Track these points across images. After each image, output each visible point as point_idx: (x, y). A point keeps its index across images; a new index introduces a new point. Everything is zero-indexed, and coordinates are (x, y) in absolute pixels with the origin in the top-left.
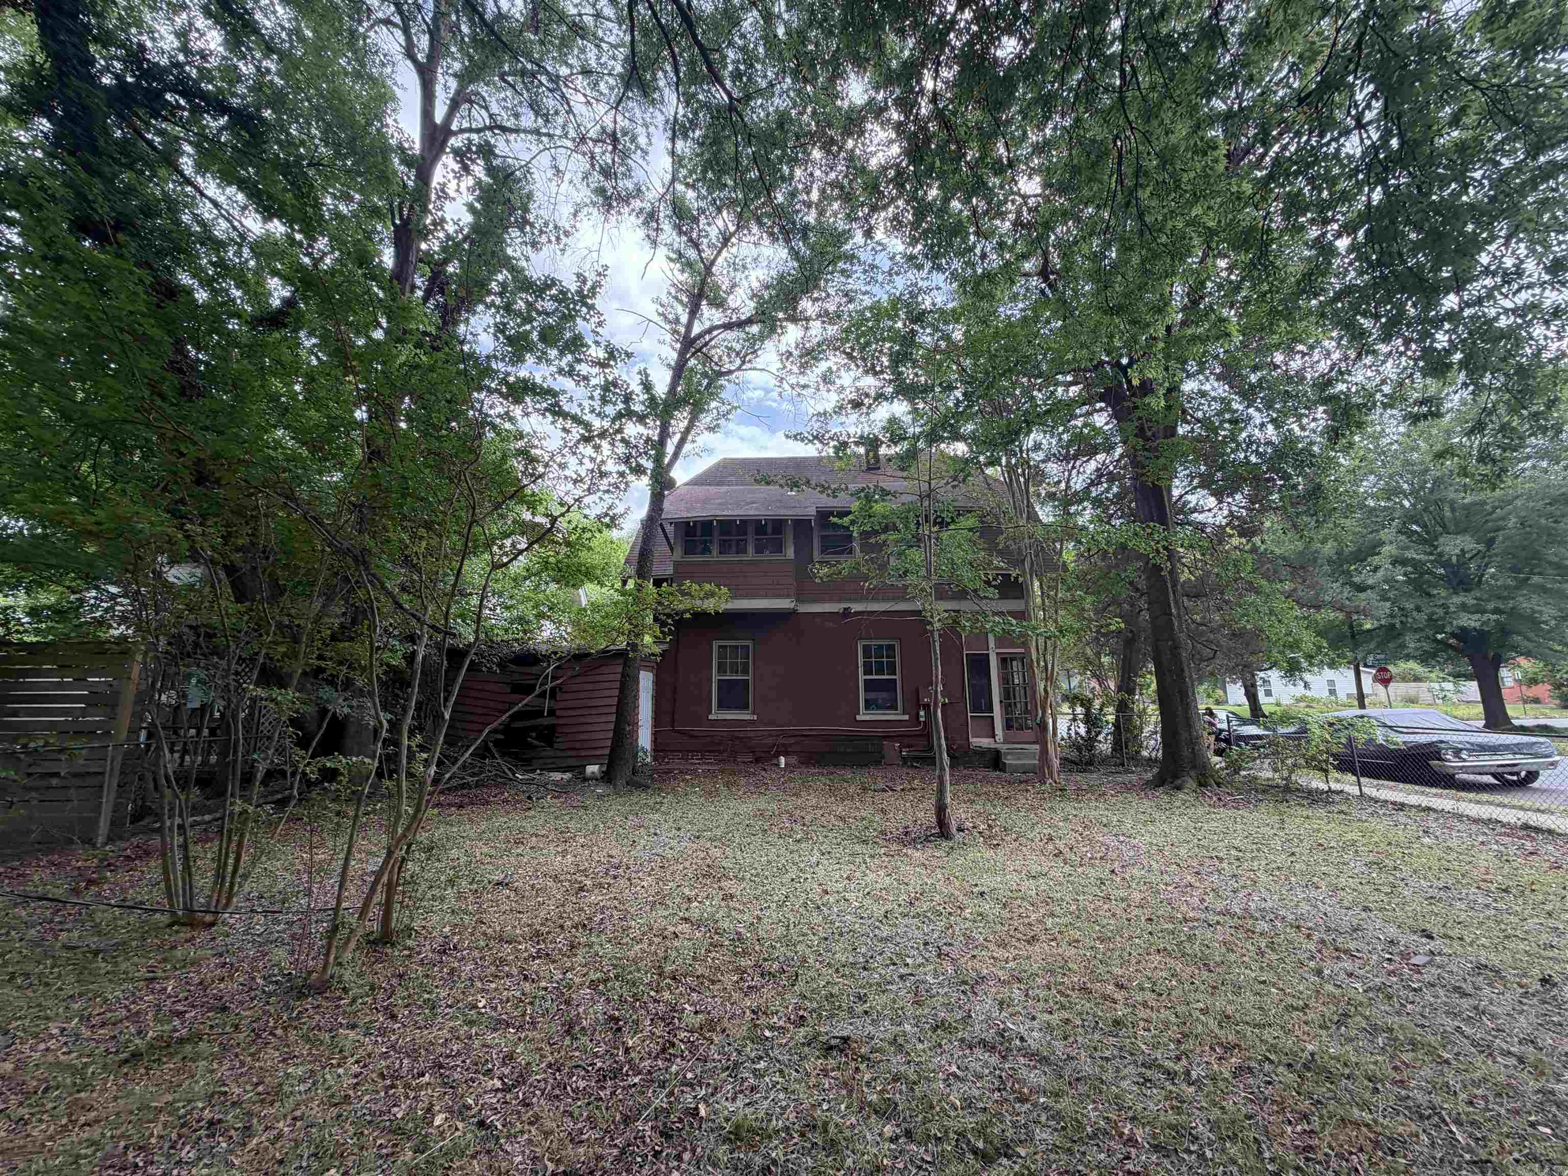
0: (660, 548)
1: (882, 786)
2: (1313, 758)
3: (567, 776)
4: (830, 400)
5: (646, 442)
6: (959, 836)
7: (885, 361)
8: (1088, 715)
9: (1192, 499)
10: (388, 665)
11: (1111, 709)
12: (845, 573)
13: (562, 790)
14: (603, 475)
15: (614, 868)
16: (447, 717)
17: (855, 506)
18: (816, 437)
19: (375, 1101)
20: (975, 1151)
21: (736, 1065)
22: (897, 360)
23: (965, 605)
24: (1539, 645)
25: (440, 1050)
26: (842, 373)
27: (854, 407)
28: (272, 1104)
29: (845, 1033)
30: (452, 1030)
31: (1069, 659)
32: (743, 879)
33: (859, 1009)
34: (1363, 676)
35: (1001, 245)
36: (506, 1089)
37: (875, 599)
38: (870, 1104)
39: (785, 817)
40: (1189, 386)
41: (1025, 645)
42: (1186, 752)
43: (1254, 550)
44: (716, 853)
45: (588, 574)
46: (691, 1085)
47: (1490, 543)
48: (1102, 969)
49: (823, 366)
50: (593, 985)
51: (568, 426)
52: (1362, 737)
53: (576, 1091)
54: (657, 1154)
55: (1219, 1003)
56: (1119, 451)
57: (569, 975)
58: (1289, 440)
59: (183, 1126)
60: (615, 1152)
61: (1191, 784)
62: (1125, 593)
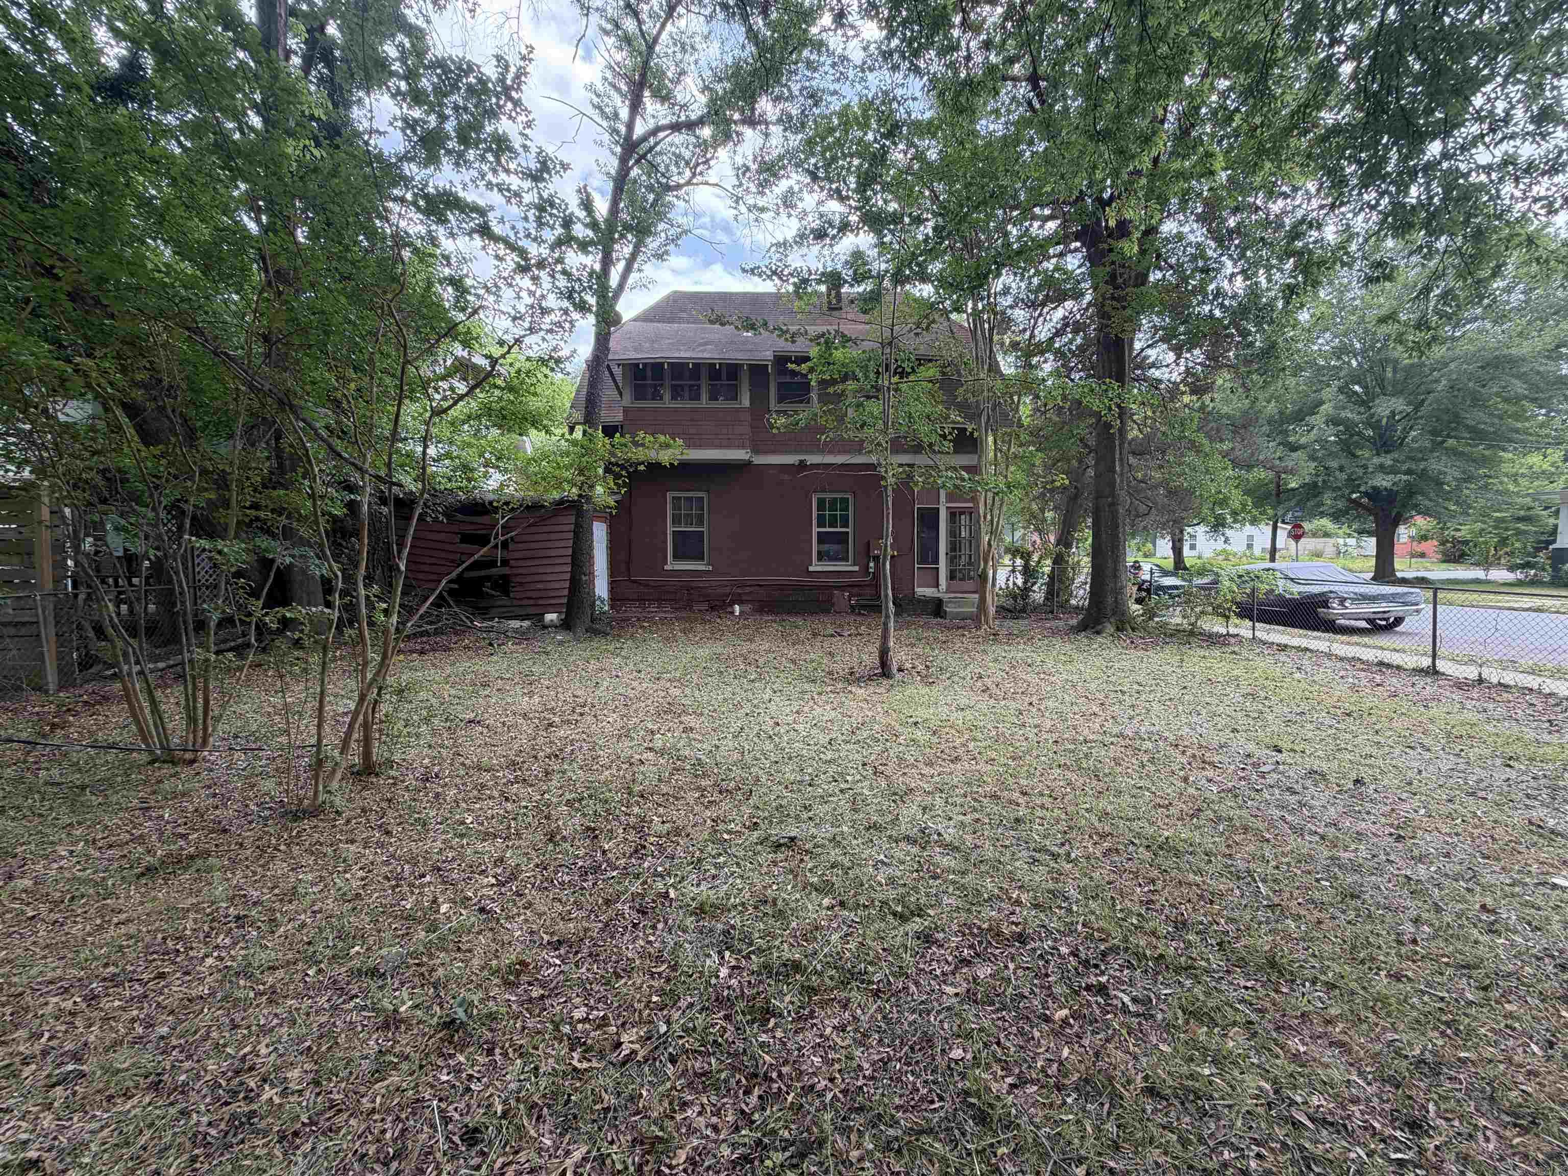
0: (608, 392)
1: (830, 631)
2: (1219, 606)
3: (526, 623)
4: (789, 228)
5: (591, 275)
6: (898, 676)
7: (852, 180)
8: (1026, 567)
9: (1152, 354)
10: (330, 514)
11: (1049, 562)
12: (802, 424)
13: (522, 637)
14: (545, 311)
15: (579, 708)
16: (403, 568)
17: (814, 352)
18: (774, 273)
19: (385, 897)
20: (895, 914)
21: (700, 860)
22: (866, 182)
23: (921, 460)
24: (1438, 504)
25: (436, 857)
26: (805, 195)
27: (816, 238)
28: (290, 902)
29: (792, 834)
30: (444, 842)
31: (1015, 514)
32: (702, 714)
33: (805, 816)
34: (1279, 532)
35: (987, 45)
36: (501, 884)
37: (831, 452)
38: (812, 885)
39: (740, 660)
40: (1168, 227)
41: (974, 499)
42: (1110, 600)
43: (1203, 408)
44: (675, 692)
45: (535, 421)
46: (662, 876)
47: (1418, 406)
48: (1011, 781)
49: (783, 185)
50: (569, 803)
51: (501, 253)
52: (1264, 587)
53: (562, 883)
54: (635, 926)
55: (1102, 804)
56: (1088, 298)
57: (546, 796)
58: (1254, 292)
59: (213, 920)
60: (600, 925)
61: (1110, 629)
62: (1075, 449)
